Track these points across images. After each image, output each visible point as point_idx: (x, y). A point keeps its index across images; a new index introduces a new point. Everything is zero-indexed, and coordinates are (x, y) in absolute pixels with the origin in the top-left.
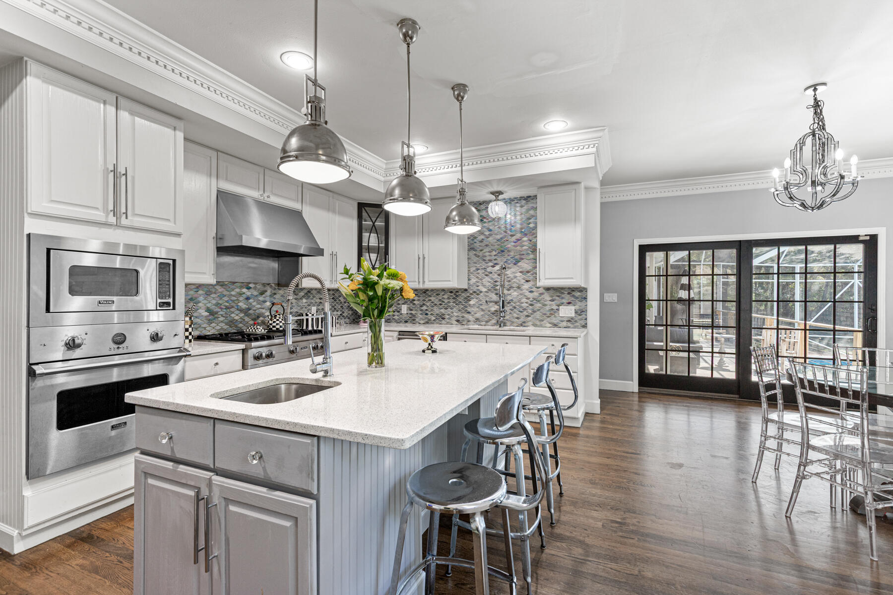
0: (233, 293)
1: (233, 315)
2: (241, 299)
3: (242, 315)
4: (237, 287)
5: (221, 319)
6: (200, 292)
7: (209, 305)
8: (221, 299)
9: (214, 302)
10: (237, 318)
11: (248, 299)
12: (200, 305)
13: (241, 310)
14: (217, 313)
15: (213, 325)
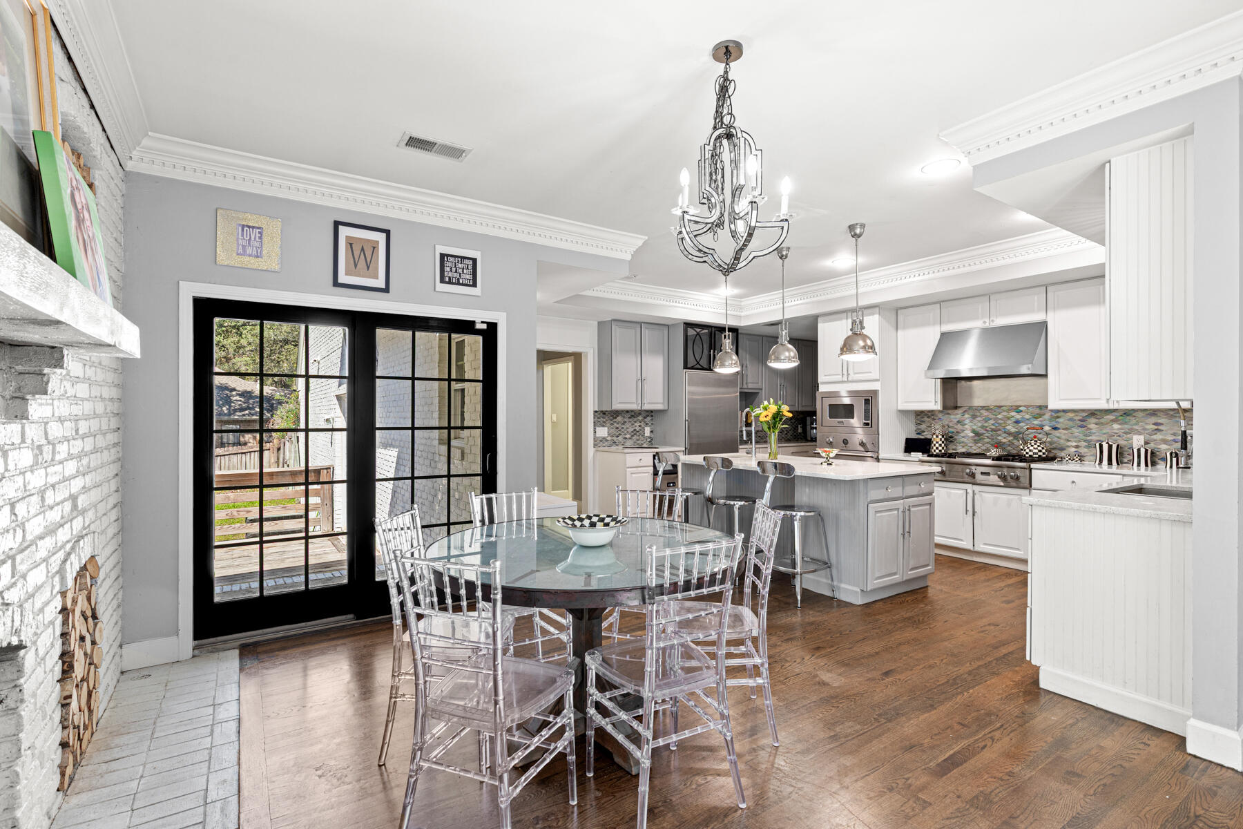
0: (999, 416)
1: (1000, 438)
2: (1009, 422)
3: (1011, 438)
4: (1004, 411)
5: (987, 440)
6: (967, 416)
7: (975, 427)
8: (986, 422)
9: (980, 424)
10: (1004, 440)
11: (1017, 422)
12: (966, 426)
13: (1009, 434)
14: (982, 434)
15: (979, 445)
